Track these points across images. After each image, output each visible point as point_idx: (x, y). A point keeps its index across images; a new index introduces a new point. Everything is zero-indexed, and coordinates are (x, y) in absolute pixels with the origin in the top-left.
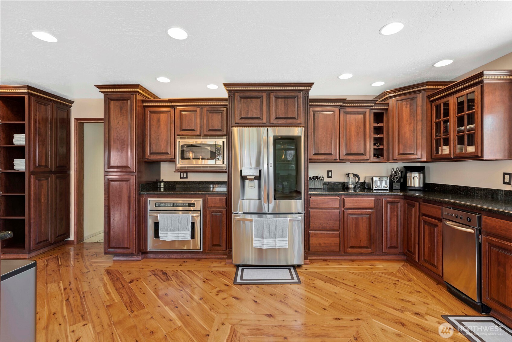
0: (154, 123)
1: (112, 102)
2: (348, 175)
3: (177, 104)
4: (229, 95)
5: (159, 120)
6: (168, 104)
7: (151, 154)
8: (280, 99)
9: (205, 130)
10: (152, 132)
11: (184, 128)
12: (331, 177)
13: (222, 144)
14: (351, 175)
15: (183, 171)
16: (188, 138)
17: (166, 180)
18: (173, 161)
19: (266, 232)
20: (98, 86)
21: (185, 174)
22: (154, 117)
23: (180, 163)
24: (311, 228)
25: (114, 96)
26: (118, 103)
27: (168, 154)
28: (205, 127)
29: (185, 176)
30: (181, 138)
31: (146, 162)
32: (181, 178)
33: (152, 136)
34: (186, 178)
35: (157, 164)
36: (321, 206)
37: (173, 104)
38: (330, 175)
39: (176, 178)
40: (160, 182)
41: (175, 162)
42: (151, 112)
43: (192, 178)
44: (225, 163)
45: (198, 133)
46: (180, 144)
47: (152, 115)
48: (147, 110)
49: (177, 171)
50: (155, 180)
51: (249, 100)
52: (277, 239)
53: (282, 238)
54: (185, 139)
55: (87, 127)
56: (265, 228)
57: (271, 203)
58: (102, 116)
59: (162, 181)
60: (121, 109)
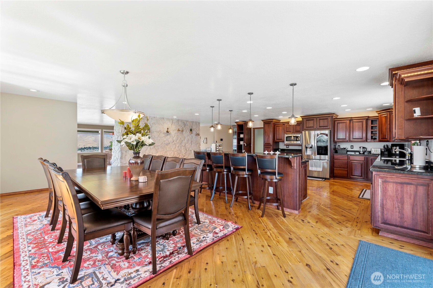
0: (278, 130)
1: (266, 125)
2: (360, 147)
3: (285, 123)
4: (302, 120)
5: (279, 129)
6: (282, 123)
7: (277, 139)
8: (321, 120)
9: (294, 131)
10: (277, 133)
11: (287, 131)
12: (353, 148)
13: (300, 136)
14: (362, 148)
15: (287, 145)
16: (289, 134)
17: (281, 148)
18: (283, 142)
19: (313, 165)
20: (262, 120)
21: (288, 146)
22: (278, 128)
23: (286, 142)
24: (335, 167)
25: (267, 123)
26: (267, 125)
27: (282, 139)
28: (294, 130)
29: (288, 147)
30: (286, 134)
31: (275, 142)
32: (287, 148)
33: (277, 134)
34: (288, 148)
35: (278, 142)
36: (339, 159)
37: (284, 123)
38: (352, 147)
39: (285, 147)
40: (279, 149)
41: (284, 142)
42: (277, 126)
43: (291, 148)
44: (301, 142)
45: (292, 132)
46: (286, 136)
47: (277, 127)
48: (275, 125)
49: (285, 145)
50: (277, 148)
51: (309, 121)
52: (318, 168)
53: (319, 167)
54: (287, 134)
55: (256, 130)
56: (313, 164)
57: (316, 156)
58: (263, 127)
59: (280, 149)
60: (268, 126)
